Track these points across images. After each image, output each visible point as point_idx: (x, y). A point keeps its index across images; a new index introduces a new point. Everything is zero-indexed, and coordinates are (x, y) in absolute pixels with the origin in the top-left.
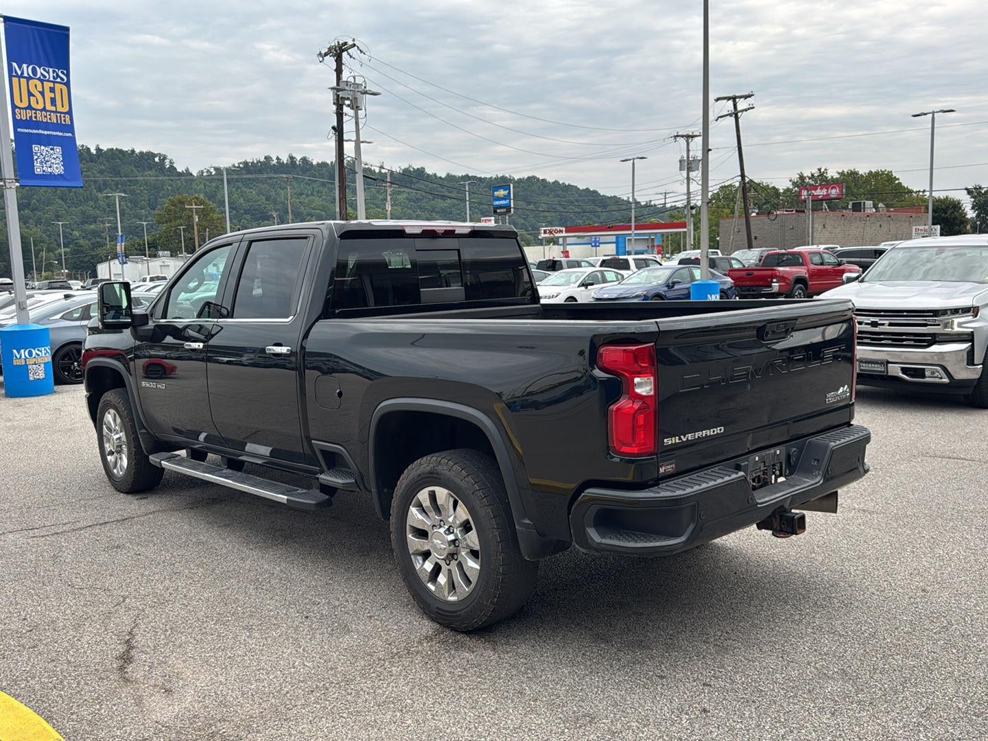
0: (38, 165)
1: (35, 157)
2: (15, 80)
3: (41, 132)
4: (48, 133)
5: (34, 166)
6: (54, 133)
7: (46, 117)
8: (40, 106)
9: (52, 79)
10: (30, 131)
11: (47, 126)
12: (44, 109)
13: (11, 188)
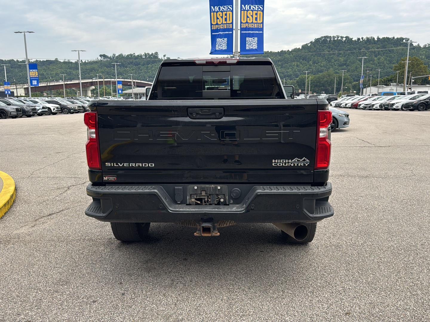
0: (248, 45)
1: (247, 42)
2: (243, 12)
3: (250, 32)
4: (253, 32)
5: (246, 46)
6: (255, 32)
7: (253, 25)
8: (251, 22)
9: (257, 10)
10: (246, 32)
11: (253, 29)
12: (252, 23)
13: (236, 55)
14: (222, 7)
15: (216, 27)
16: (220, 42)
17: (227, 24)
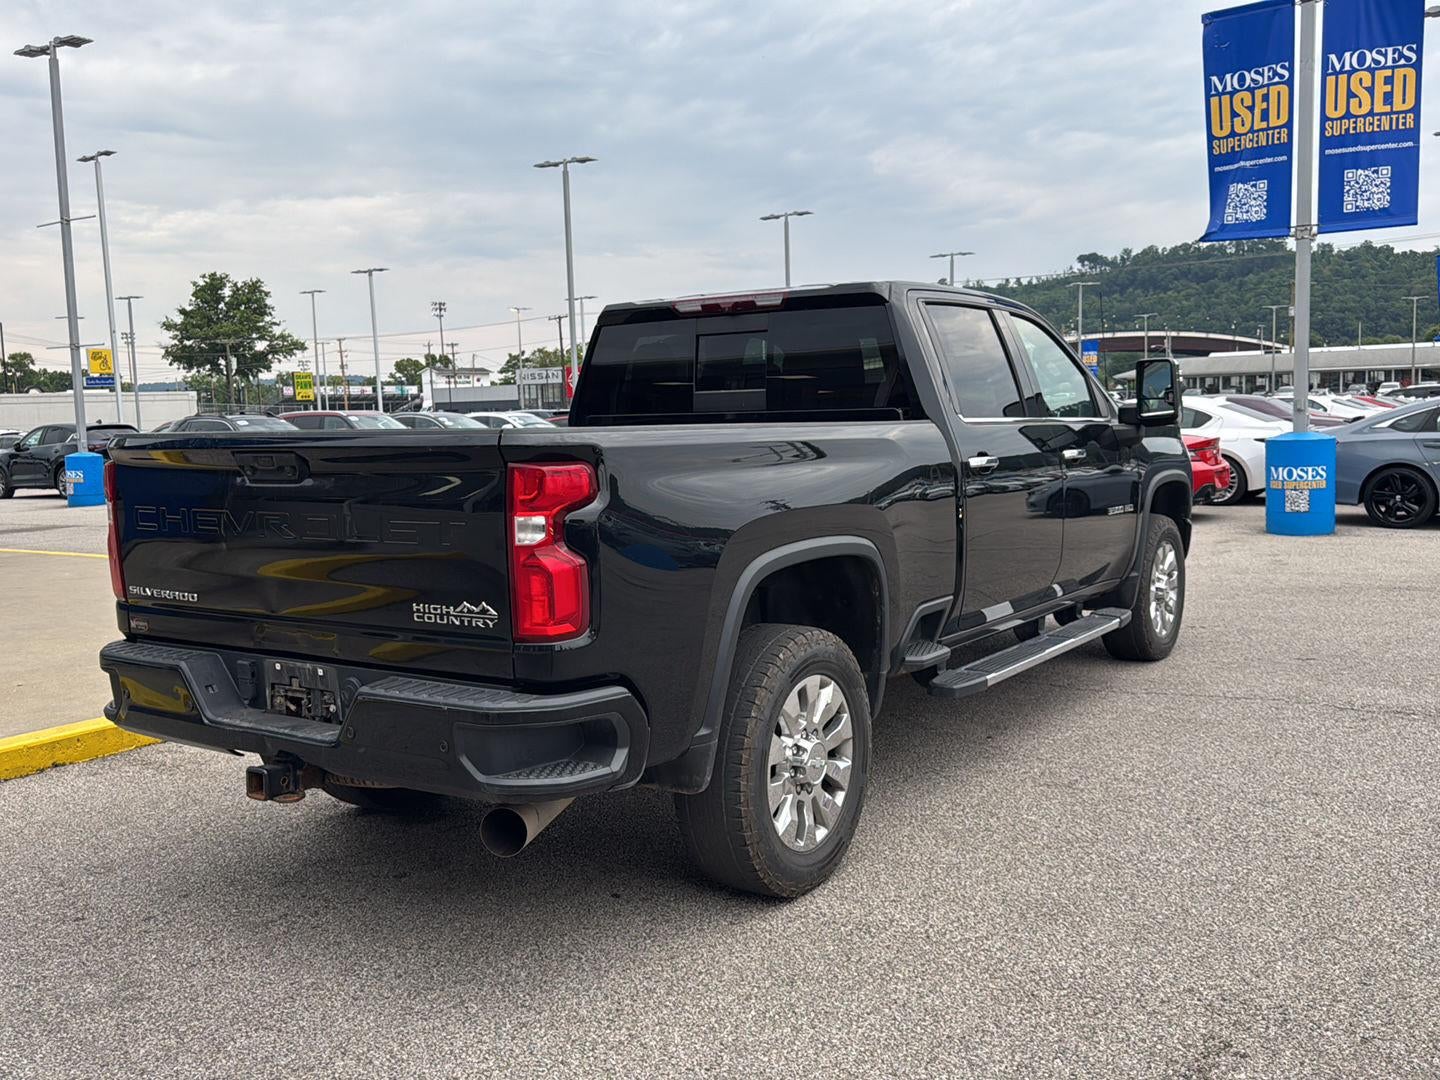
0: (1350, 199)
1: (1347, 188)
2: (1331, 80)
3: (1360, 148)
4: (1373, 147)
5: (1343, 201)
6: (1383, 147)
7: (1372, 124)
8: (1365, 109)
10: (1344, 150)
11: (1371, 138)
12: (1371, 113)
13: (1303, 238)
14: (1249, 72)
15: (1230, 146)
16: (1241, 195)
17: (1268, 128)
